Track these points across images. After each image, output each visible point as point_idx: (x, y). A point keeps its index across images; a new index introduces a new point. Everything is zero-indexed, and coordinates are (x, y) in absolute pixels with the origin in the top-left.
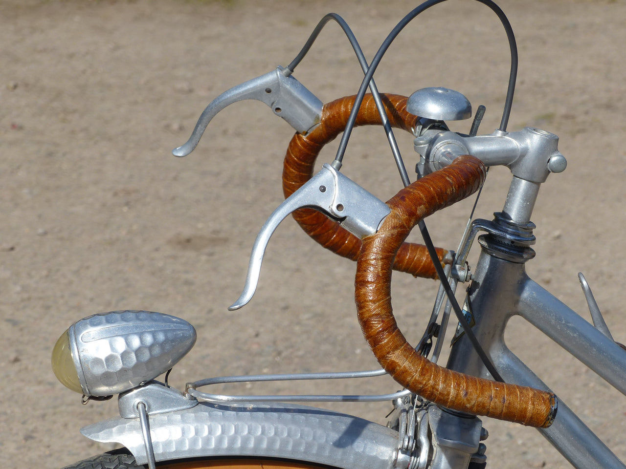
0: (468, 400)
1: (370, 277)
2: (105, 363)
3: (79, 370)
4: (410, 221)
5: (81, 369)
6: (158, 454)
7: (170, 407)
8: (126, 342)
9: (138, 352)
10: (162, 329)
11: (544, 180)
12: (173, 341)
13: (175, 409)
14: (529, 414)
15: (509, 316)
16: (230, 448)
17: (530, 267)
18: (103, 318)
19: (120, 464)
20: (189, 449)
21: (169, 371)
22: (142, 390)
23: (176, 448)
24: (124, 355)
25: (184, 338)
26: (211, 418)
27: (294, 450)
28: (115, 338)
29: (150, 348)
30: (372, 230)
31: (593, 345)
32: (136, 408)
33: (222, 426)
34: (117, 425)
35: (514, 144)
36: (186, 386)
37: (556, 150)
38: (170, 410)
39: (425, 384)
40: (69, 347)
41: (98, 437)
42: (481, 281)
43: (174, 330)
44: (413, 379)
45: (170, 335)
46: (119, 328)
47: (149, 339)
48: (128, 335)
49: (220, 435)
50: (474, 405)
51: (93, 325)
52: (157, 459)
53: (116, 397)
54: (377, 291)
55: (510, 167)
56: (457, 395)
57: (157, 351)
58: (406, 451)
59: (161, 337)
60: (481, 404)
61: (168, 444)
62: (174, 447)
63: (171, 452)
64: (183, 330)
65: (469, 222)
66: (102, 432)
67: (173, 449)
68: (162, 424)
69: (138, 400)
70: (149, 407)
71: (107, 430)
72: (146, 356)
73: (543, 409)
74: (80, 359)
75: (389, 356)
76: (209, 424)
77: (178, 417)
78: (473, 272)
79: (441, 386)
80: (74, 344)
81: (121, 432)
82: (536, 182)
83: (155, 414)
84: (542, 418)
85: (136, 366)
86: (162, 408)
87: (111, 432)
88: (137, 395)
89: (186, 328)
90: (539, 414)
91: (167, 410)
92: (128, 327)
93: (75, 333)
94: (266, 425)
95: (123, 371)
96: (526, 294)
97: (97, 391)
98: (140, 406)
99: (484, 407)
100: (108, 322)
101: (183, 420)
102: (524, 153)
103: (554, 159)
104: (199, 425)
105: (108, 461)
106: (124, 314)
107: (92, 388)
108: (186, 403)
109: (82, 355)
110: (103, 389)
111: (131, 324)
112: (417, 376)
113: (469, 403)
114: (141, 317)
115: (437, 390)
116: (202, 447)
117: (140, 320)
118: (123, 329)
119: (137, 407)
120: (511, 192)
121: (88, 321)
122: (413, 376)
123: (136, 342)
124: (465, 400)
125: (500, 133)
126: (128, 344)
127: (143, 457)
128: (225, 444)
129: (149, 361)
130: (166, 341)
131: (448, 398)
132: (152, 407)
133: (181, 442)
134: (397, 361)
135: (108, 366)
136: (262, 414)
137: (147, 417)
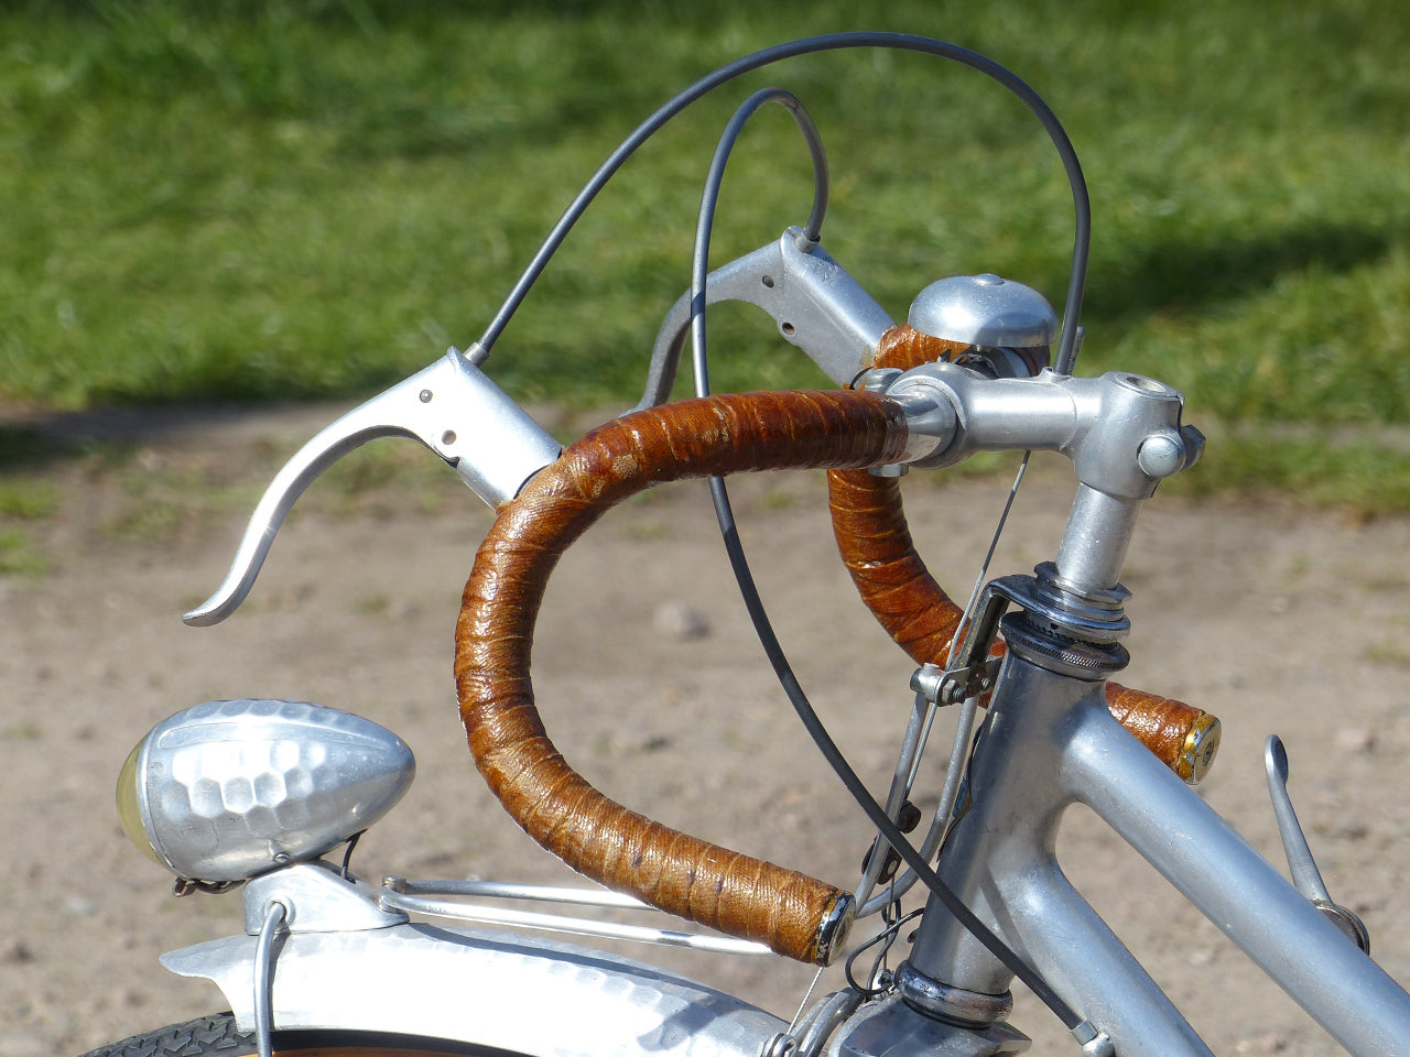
0: (641, 875)
1: (488, 591)
4: (593, 483)
14: (772, 926)
30: (507, 490)
39: (556, 827)
44: (532, 814)
50: (655, 888)
56: (619, 859)
60: (670, 888)
73: (803, 917)
75: (491, 758)
79: (586, 836)
84: (799, 938)
90: (793, 926)
99: (676, 896)
112: (539, 807)
113: (645, 882)
115: (579, 845)
122: (532, 808)
124: (636, 874)
131: (602, 866)
134: (503, 771)
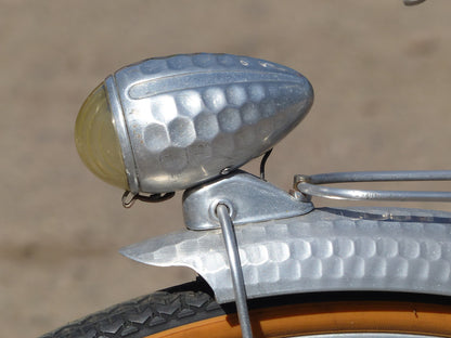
2: (168, 133)
3: (125, 144)
5: (127, 141)
6: (252, 287)
7: (269, 213)
8: (202, 98)
9: (222, 115)
10: (261, 80)
12: (276, 100)
13: (277, 215)
16: (369, 277)
18: (164, 63)
19: (182, 307)
20: (302, 278)
21: (268, 154)
22: (225, 183)
23: (281, 276)
24: (199, 120)
26: (337, 230)
28: (186, 93)
29: (242, 109)
32: (213, 212)
33: (355, 243)
34: (182, 240)
36: (295, 178)
38: (270, 216)
40: (108, 109)
41: (152, 258)
43: (280, 83)
45: (273, 90)
46: (190, 77)
47: (239, 95)
48: (206, 88)
49: (352, 257)
51: (147, 72)
52: (251, 294)
53: (179, 194)
57: (252, 114)
59: (258, 92)
61: (267, 269)
62: (278, 274)
63: (274, 284)
64: (294, 84)
66: (158, 251)
67: (277, 278)
68: (257, 239)
69: (216, 201)
70: (235, 212)
71: (167, 247)
72: (234, 122)
74: (126, 126)
76: (334, 238)
77: (284, 228)
80: (117, 102)
81: (189, 250)
83: (244, 224)
85: (218, 139)
86: (255, 213)
87: (174, 251)
88: (215, 193)
89: (299, 81)
91: (264, 217)
92: (205, 75)
93: (116, 85)
94: (429, 243)
95: (198, 146)
97: (151, 183)
98: (221, 209)
100: (171, 67)
101: (292, 233)
104: (318, 240)
105: (163, 302)
106: (196, 59)
107: (144, 177)
108: (294, 207)
109: (130, 119)
110: (162, 180)
111: (209, 71)
114: (224, 62)
116: (324, 275)
117: (224, 66)
118: (198, 78)
119: (216, 211)
121: (138, 67)
123: (218, 99)
126: (206, 101)
127: (228, 291)
128: (361, 272)
129: (240, 132)
130: (268, 98)
132: (240, 211)
133: (288, 267)
135: (173, 138)
136: (420, 225)
137: (232, 227)
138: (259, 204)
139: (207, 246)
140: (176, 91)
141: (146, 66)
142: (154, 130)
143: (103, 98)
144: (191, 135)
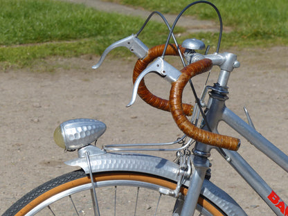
1: (175, 96)
2: (74, 136)
3: (65, 141)
5: (65, 138)
6: (93, 170)
8: (82, 128)
9: (86, 132)
10: (95, 124)
11: (232, 70)
12: (98, 129)
13: (99, 154)
15: (219, 121)
16: (119, 168)
17: (227, 103)
19: (78, 175)
20: (104, 168)
21: (96, 141)
24: (81, 133)
25: (102, 128)
26: (112, 157)
27: (142, 169)
28: (78, 127)
29: (91, 131)
30: (175, 80)
31: (249, 132)
32: (84, 154)
33: (116, 160)
34: (78, 160)
35: (221, 57)
36: (103, 146)
37: (236, 60)
38: (97, 154)
39: (194, 134)
40: (61, 131)
42: (209, 107)
43: (99, 125)
45: (97, 126)
46: (79, 124)
47: (90, 128)
48: (83, 126)
49: (115, 163)
52: (93, 172)
53: (77, 150)
54: (177, 101)
55: (220, 66)
56: (206, 138)
57: (93, 132)
58: (183, 169)
59: (94, 127)
61: (96, 166)
65: (205, 86)
67: (99, 168)
68: (94, 159)
69: (85, 151)
71: (74, 162)
72: (89, 134)
73: (235, 143)
74: (65, 135)
75: (182, 124)
76: (111, 159)
77: (100, 157)
78: (206, 104)
79: (200, 135)
81: (79, 162)
82: (229, 72)
83: (91, 156)
84: (235, 147)
85: (85, 137)
86: (94, 154)
87: (76, 162)
88: (85, 149)
89: (103, 124)
90: (234, 145)
93: (63, 126)
94: (132, 160)
95: (81, 139)
96: (225, 112)
97: (71, 147)
98: (86, 153)
99: (215, 142)
100: (75, 122)
101: (102, 158)
102: (225, 60)
103: (236, 63)
104: (108, 160)
106: (80, 120)
107: (69, 146)
108: (102, 152)
109: (66, 133)
110: (73, 147)
111: (83, 122)
112: (191, 131)
113: (210, 141)
116: (109, 167)
117: (86, 121)
118: (81, 124)
120: (220, 75)
123: (85, 129)
124: (208, 140)
125: (216, 54)
127: (88, 171)
128: (117, 166)
129: (90, 136)
130: (96, 128)
131: (202, 139)
132: (90, 153)
133: (101, 166)
134: (185, 126)
136: (130, 156)
137: (89, 157)
138: (95, 152)
139: (83, 161)
140: (76, 127)
141: (69, 121)
142: (71, 136)
143: (60, 128)
144: (79, 137)
